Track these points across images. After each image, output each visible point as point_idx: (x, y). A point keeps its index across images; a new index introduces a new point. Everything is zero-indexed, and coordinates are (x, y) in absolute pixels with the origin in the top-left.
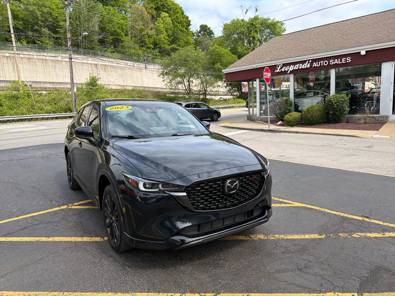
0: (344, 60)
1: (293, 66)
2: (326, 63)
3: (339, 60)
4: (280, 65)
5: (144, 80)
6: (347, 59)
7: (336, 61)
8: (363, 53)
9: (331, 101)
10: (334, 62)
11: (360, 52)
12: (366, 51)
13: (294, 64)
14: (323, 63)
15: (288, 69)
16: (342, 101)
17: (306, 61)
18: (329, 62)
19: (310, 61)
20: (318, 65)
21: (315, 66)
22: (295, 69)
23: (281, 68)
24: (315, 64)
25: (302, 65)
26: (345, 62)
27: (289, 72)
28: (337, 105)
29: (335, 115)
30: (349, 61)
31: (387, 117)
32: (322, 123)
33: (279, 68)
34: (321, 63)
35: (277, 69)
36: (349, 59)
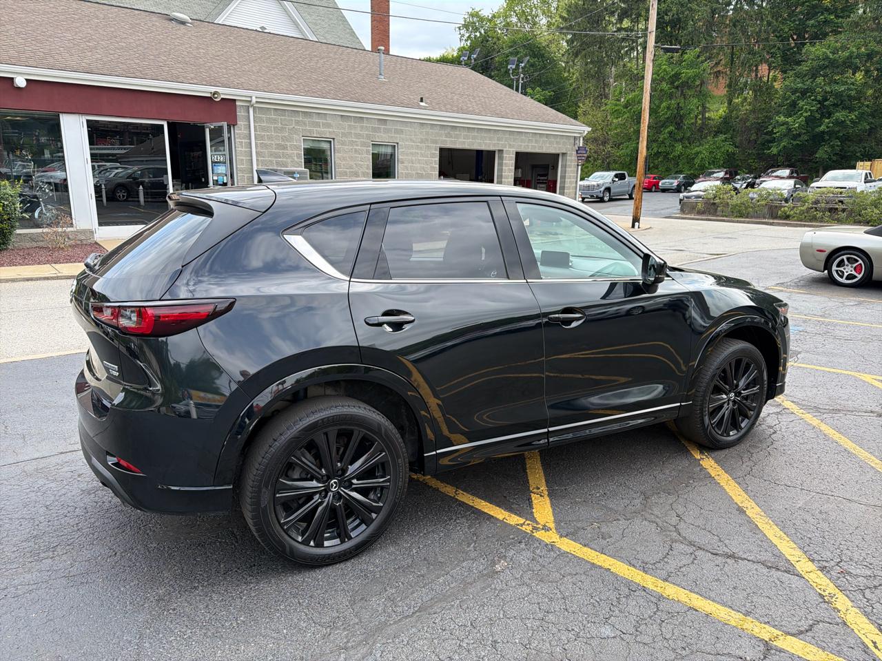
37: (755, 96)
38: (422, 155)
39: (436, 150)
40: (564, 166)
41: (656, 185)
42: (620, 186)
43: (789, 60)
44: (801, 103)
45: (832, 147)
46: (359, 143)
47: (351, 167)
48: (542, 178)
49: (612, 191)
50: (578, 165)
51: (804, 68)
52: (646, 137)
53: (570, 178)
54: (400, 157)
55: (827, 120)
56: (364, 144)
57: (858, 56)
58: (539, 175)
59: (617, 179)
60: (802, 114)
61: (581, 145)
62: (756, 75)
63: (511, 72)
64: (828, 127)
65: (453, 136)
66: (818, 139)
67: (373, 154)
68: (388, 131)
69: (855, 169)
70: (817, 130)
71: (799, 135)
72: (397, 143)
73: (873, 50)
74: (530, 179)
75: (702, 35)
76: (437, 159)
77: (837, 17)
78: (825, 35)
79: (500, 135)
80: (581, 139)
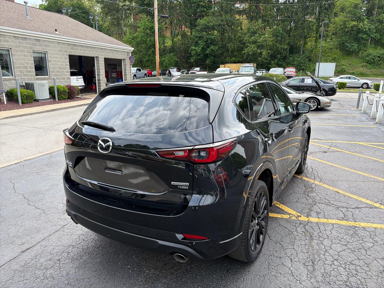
37: (182, 38)
38: (60, 58)
39: (67, 56)
40: (125, 65)
41: (151, 74)
42: (139, 74)
43: (193, 25)
44: (199, 42)
45: (211, 59)
46: (26, 51)
47: (22, 64)
48: (114, 70)
49: (137, 76)
50: (131, 65)
51: (198, 28)
52: (158, 53)
53: (128, 71)
54: (49, 59)
55: (209, 49)
56: (28, 52)
57: (216, 25)
58: (112, 69)
59: (138, 71)
60: (200, 46)
61: (131, 56)
62: (181, 30)
63: (91, 20)
64: (209, 52)
65: (75, 49)
66: (206, 56)
67: (34, 57)
68: (42, 45)
69: (219, 68)
70: (205, 53)
71: (200, 55)
72: (47, 52)
73: (220, 24)
74: (108, 70)
75: (160, 11)
76: (68, 60)
77: (207, 10)
78: (203, 17)
79: (96, 49)
80: (130, 53)
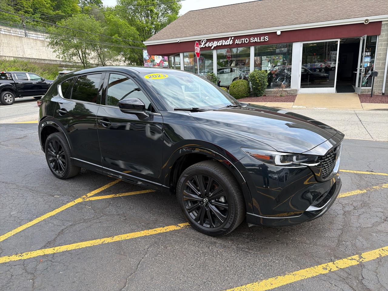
0: (263, 38)
1: (217, 42)
2: (247, 40)
3: (258, 38)
4: (204, 41)
5: (25, 50)
6: (265, 38)
7: (256, 40)
8: (279, 33)
9: (254, 76)
10: (254, 40)
11: (276, 32)
12: (281, 32)
13: (218, 40)
14: (244, 40)
15: (212, 45)
16: (263, 76)
17: (229, 37)
18: (250, 40)
19: (233, 38)
20: (240, 42)
21: (237, 43)
22: (218, 45)
23: (205, 44)
24: (237, 41)
25: (225, 41)
26: (264, 41)
27: (212, 48)
28: (259, 80)
29: (257, 89)
30: (266, 39)
31: (296, 90)
32: (245, 97)
33: (203, 43)
34: (242, 40)
35: (201, 44)
36: (267, 37)
